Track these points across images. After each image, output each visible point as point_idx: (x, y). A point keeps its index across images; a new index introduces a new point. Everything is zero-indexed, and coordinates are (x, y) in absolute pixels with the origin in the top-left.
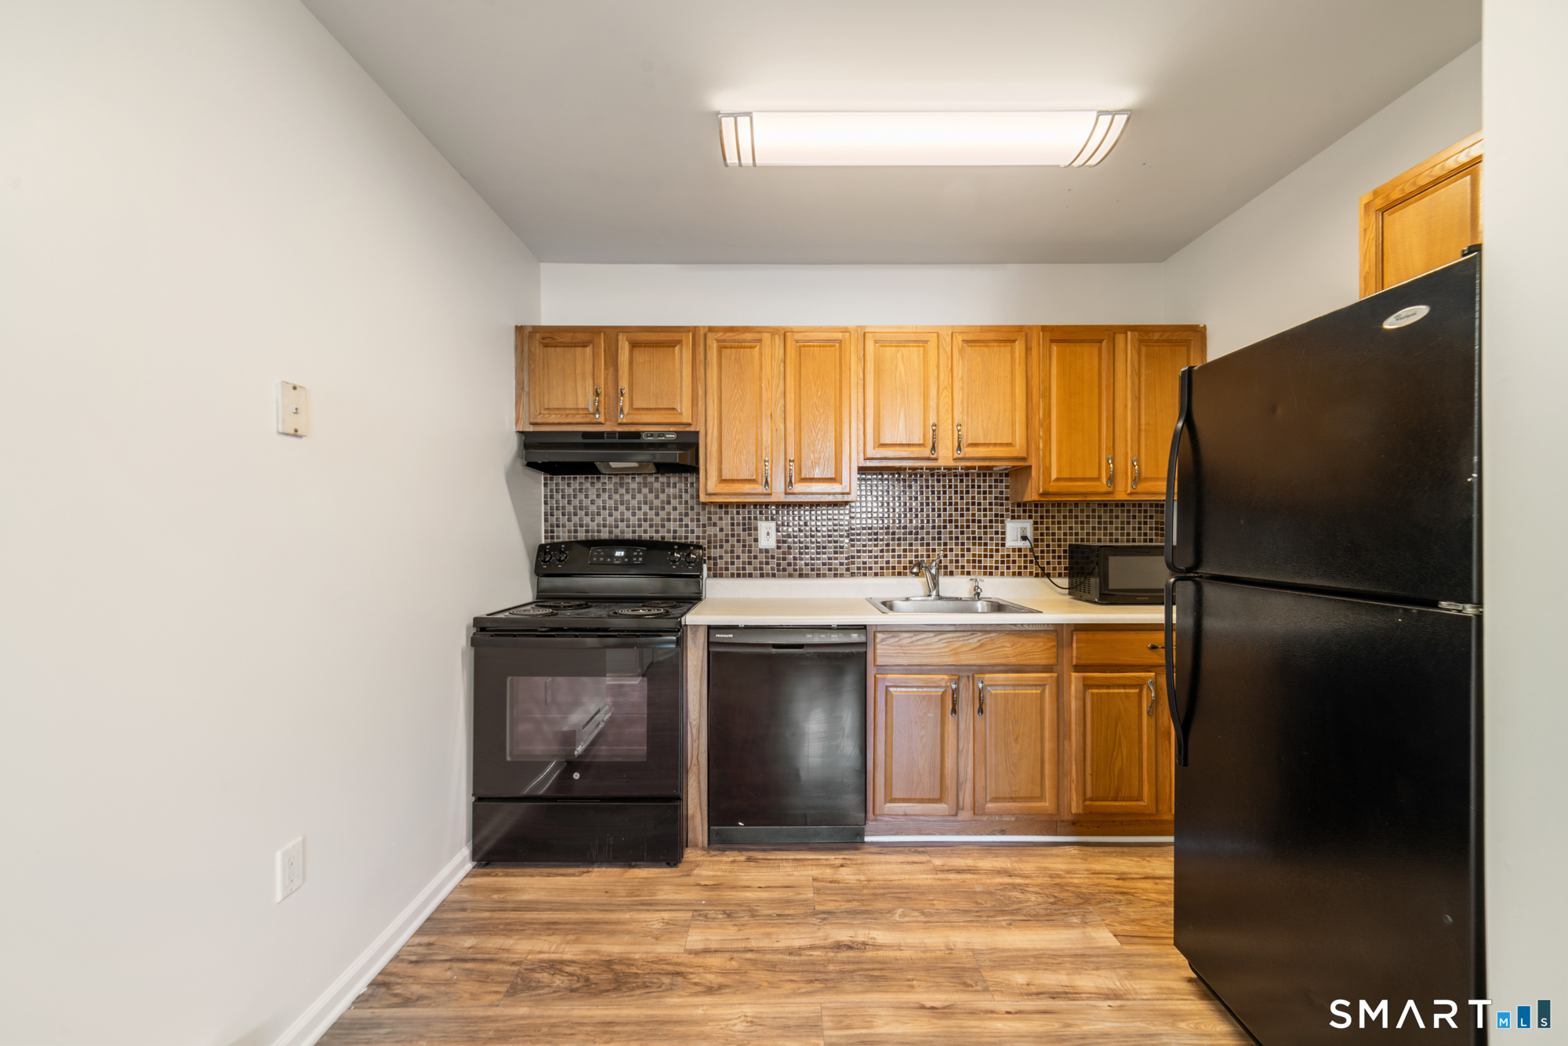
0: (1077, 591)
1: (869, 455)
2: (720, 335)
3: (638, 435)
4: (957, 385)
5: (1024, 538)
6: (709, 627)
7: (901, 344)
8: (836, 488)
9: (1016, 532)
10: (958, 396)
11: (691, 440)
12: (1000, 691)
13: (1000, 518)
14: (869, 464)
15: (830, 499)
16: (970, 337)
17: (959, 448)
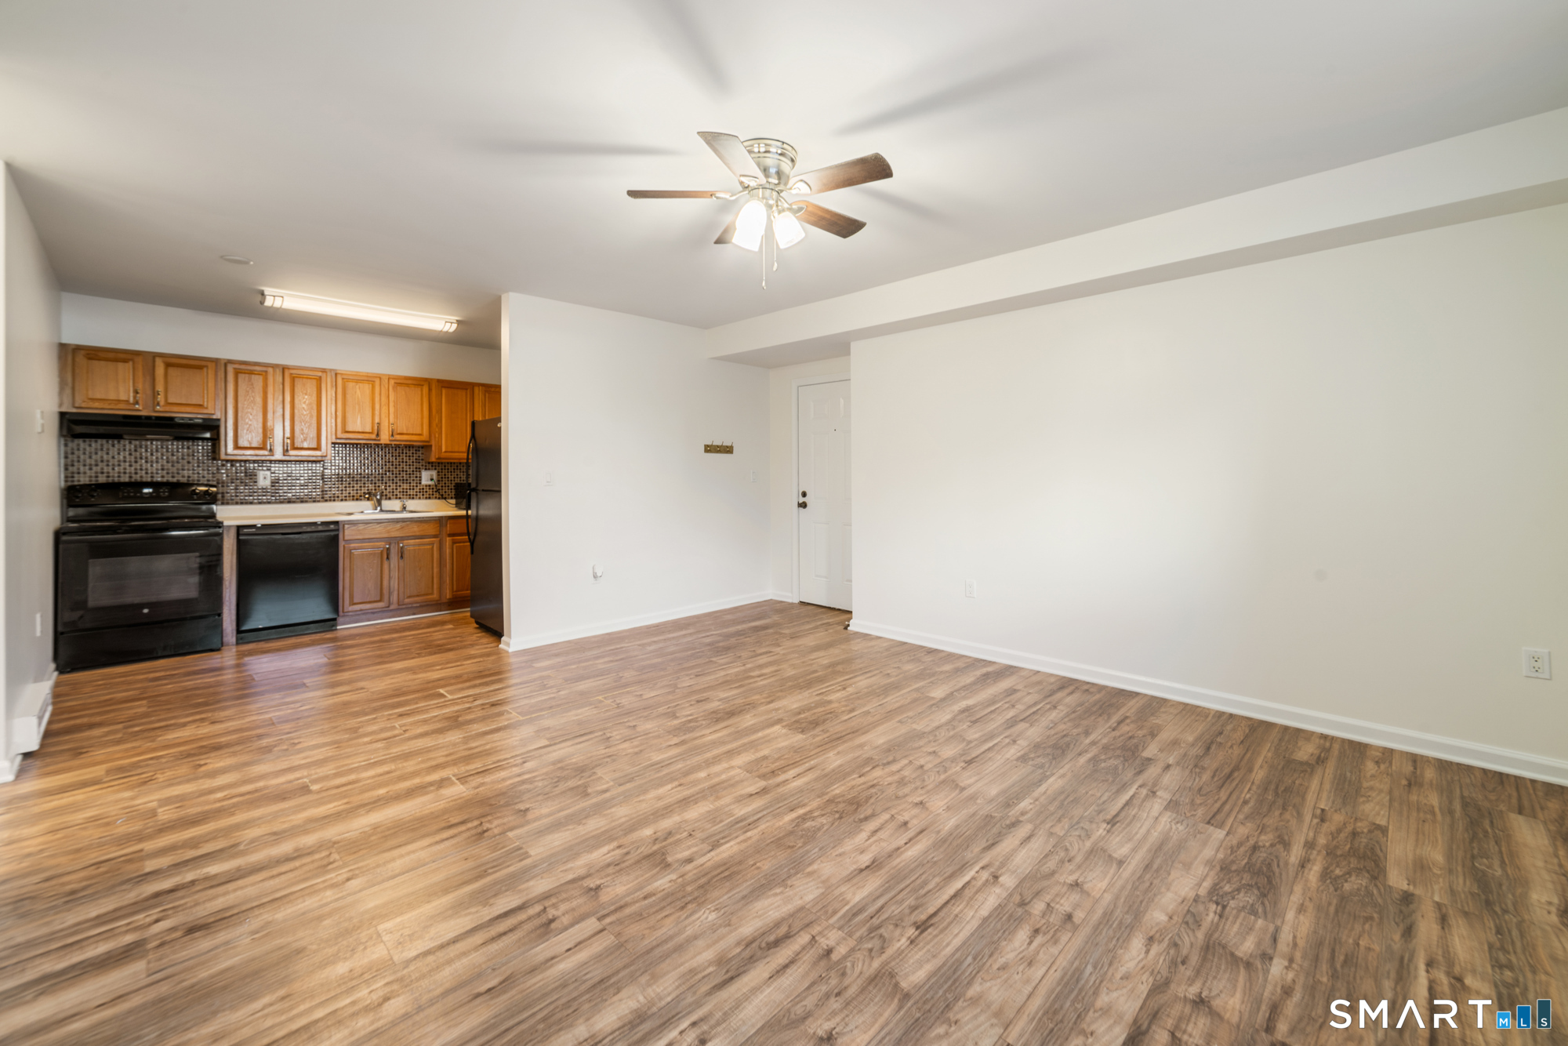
0: (458, 506)
1: (339, 436)
2: (237, 366)
3: (172, 419)
4: (391, 404)
5: (432, 480)
6: (239, 528)
7: (357, 381)
8: (318, 453)
9: (427, 477)
10: (392, 410)
11: (215, 424)
12: (412, 548)
13: (419, 470)
14: (338, 441)
15: (314, 459)
16: (399, 381)
17: (392, 435)
